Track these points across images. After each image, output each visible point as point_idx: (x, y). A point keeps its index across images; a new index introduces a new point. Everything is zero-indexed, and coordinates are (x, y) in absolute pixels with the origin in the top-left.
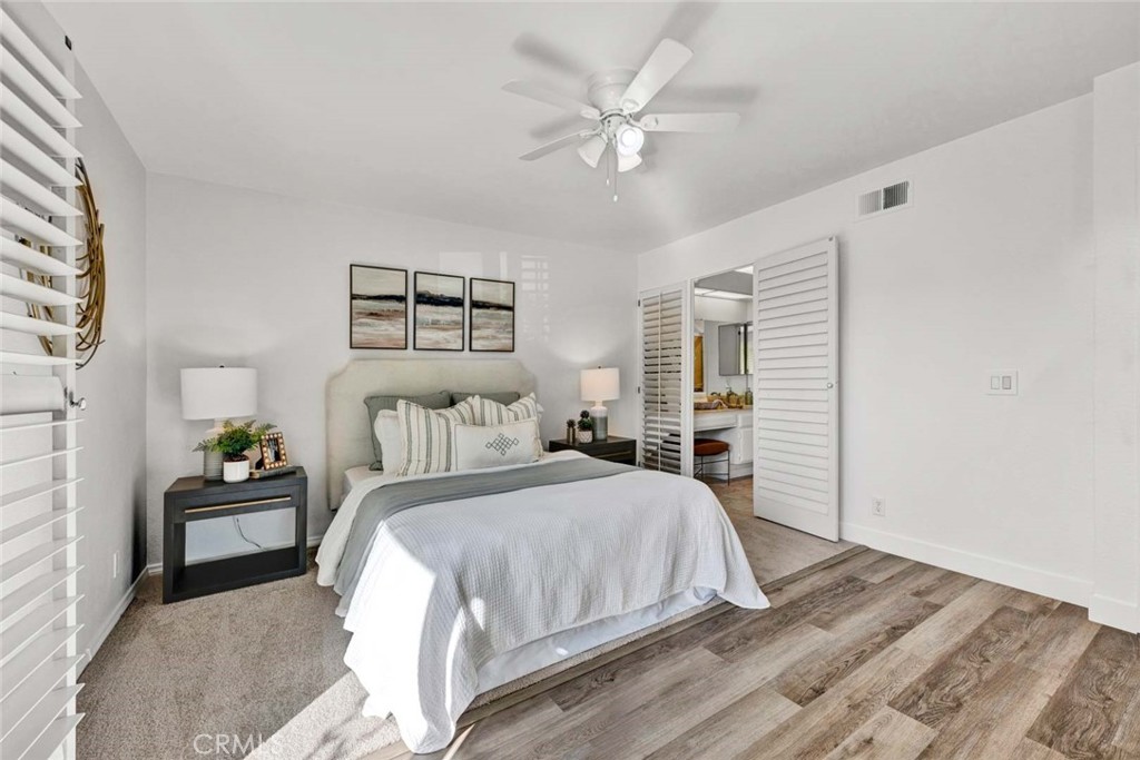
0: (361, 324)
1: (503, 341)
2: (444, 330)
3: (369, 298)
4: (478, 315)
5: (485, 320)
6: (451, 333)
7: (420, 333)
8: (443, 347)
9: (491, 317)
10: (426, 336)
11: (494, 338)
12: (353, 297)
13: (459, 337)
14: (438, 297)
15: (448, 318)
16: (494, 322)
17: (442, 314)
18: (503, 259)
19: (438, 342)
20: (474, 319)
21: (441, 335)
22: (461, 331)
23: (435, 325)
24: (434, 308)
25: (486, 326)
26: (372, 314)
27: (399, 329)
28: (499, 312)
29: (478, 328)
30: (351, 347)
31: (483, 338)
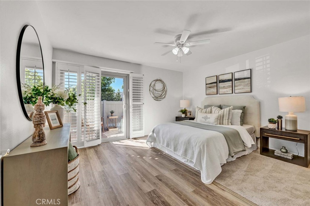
0: (208, 90)
1: (246, 89)
2: (226, 88)
3: (209, 84)
4: (236, 83)
5: (239, 84)
6: (228, 89)
7: (220, 90)
8: (226, 93)
9: (242, 82)
10: (221, 91)
11: (243, 89)
12: (206, 84)
13: (230, 90)
14: (224, 80)
15: (227, 85)
16: (242, 84)
17: (226, 84)
18: (247, 62)
19: (225, 92)
20: (235, 84)
21: (225, 90)
22: (231, 88)
23: (224, 87)
24: (223, 83)
25: (240, 85)
26: (210, 87)
27: (215, 90)
28: (245, 80)
29: (237, 86)
30: (206, 95)
31: (239, 89)
